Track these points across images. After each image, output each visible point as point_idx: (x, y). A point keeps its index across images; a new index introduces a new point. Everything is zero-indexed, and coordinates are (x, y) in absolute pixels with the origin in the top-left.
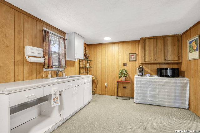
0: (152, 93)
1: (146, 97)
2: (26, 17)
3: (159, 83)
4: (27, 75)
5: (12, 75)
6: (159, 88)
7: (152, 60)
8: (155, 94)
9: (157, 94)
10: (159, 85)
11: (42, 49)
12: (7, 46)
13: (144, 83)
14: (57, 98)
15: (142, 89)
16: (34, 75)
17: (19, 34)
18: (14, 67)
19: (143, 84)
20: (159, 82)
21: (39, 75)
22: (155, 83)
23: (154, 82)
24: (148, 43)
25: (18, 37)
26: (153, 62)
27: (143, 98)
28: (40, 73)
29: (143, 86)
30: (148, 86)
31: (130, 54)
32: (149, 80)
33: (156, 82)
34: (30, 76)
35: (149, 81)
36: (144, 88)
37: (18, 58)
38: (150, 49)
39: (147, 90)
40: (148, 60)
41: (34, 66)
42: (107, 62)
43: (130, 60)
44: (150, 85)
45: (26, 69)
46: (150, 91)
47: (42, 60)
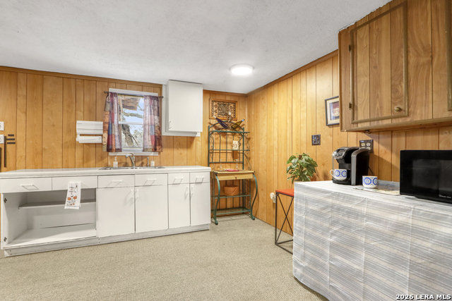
0: (339, 258)
1: (322, 267)
2: (79, 83)
3: (371, 224)
4: (81, 161)
5: (60, 160)
6: (368, 249)
7: (385, 115)
8: (352, 270)
9: (358, 274)
10: (368, 231)
11: (102, 123)
12: (53, 125)
13: (315, 208)
14: (75, 198)
15: (309, 230)
16: (93, 162)
17: (69, 106)
18: (61, 150)
19: (314, 213)
20: (369, 217)
21: (101, 162)
22: (352, 220)
23: (350, 213)
24: (366, 43)
25: (68, 112)
26: (387, 123)
27: (311, 267)
28: (102, 158)
29: (311, 219)
30: (326, 225)
31: (328, 102)
32: (330, 201)
33: (357, 215)
34: (85, 163)
35: (332, 206)
36: (315, 228)
37: (67, 138)
38: (374, 67)
39: (323, 242)
40: (367, 117)
41: (93, 149)
42: (276, 134)
43: (330, 122)
44: (334, 223)
45: (79, 153)
46: (332, 246)
47: (97, 140)
